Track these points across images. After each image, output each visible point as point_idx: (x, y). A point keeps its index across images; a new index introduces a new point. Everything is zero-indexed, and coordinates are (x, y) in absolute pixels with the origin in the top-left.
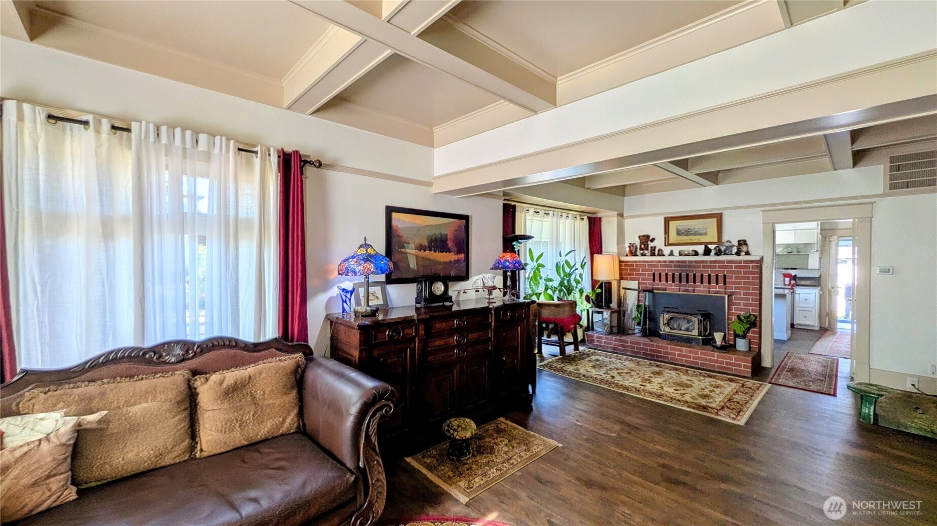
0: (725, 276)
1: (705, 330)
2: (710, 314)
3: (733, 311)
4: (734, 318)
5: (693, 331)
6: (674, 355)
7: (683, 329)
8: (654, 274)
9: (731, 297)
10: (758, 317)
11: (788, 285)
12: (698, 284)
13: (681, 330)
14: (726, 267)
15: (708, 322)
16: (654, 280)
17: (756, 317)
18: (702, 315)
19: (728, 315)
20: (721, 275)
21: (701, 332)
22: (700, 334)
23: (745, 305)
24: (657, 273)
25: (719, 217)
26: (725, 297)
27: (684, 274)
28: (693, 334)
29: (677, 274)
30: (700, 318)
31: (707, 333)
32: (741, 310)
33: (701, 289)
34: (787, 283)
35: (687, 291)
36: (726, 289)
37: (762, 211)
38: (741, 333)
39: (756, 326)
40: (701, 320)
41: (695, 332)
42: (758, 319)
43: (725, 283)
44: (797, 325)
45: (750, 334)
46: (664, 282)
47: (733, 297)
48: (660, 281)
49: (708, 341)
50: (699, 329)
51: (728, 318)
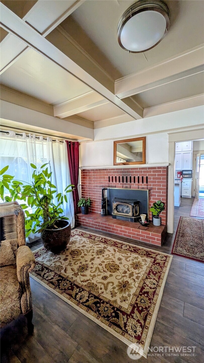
0: (147, 177)
1: (136, 212)
2: (139, 202)
3: (152, 200)
4: (152, 204)
5: (130, 213)
6: (118, 230)
7: (124, 212)
8: (109, 177)
9: (150, 191)
10: (165, 203)
11: (179, 178)
12: (133, 183)
13: (123, 212)
14: (147, 172)
15: (138, 207)
16: (109, 181)
17: (164, 204)
18: (135, 203)
19: (149, 202)
20: (145, 177)
21: (134, 214)
22: (133, 215)
23: (158, 196)
24: (111, 177)
25: (144, 139)
26: (147, 191)
27: (125, 177)
28: (129, 215)
29: (121, 177)
30: (133, 205)
31: (137, 214)
32: (156, 199)
33: (134, 186)
34: (179, 177)
35: (126, 187)
36: (147, 186)
37: (169, 134)
38: (156, 215)
39: (164, 209)
40: (133, 206)
41: (130, 214)
42: (165, 205)
43: (147, 182)
44: (183, 196)
45: (161, 214)
46: (114, 182)
47: (152, 191)
48: (113, 181)
49: (138, 220)
50: (132, 212)
51: (149, 204)
